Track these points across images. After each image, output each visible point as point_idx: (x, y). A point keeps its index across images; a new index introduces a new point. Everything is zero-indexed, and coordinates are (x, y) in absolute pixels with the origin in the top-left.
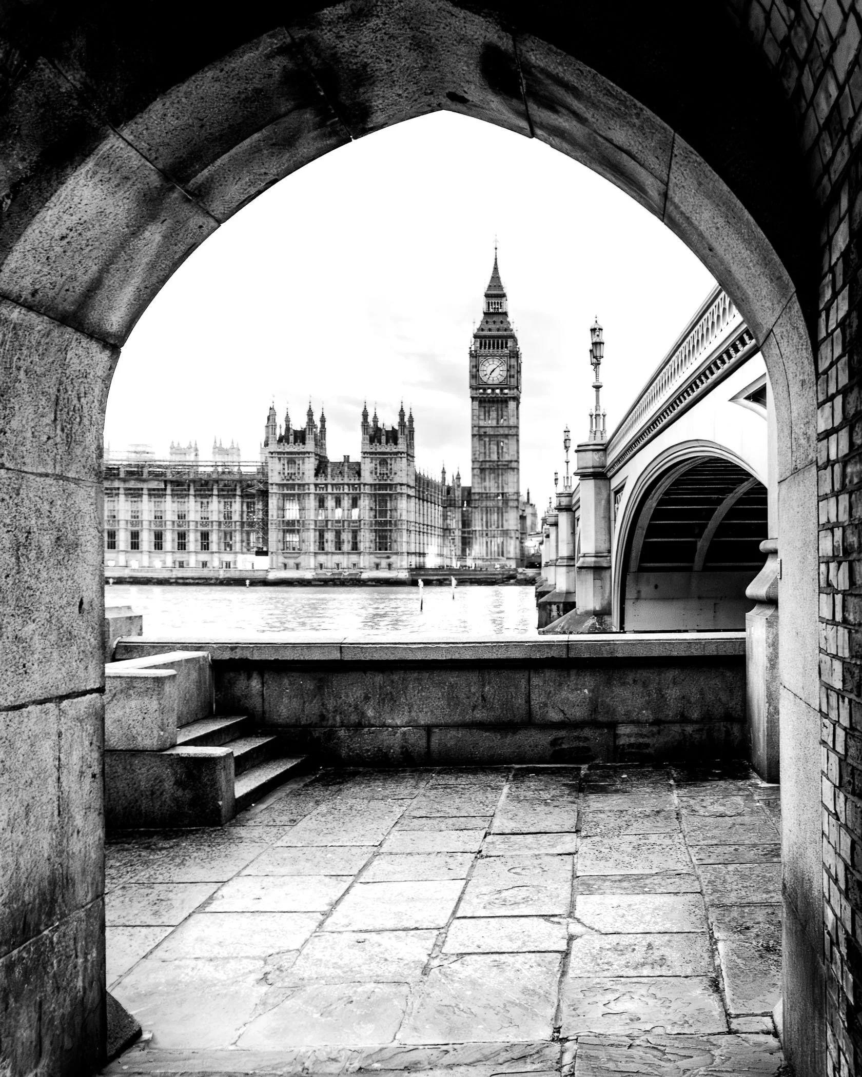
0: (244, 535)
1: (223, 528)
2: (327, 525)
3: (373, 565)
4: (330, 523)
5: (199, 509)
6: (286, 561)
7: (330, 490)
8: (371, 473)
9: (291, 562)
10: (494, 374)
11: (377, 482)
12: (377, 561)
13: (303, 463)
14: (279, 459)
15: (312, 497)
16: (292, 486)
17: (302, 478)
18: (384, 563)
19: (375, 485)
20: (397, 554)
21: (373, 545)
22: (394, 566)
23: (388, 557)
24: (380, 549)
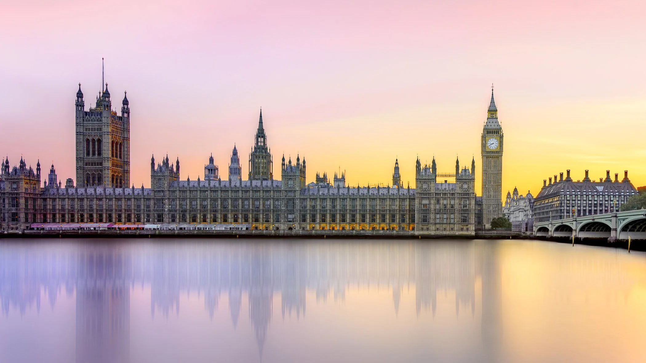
0: (400, 215)
1: (391, 212)
2: (440, 211)
3: (460, 229)
4: (441, 210)
5: (381, 204)
6: (423, 227)
7: (442, 196)
8: (460, 188)
9: (425, 227)
10: (492, 145)
11: (463, 192)
12: (462, 227)
13: (430, 184)
14: (420, 182)
15: (434, 198)
16: (426, 194)
17: (430, 191)
18: (465, 228)
19: (462, 193)
20: (470, 224)
21: (460, 220)
22: (469, 229)
23: (467, 226)
24: (463, 222)
